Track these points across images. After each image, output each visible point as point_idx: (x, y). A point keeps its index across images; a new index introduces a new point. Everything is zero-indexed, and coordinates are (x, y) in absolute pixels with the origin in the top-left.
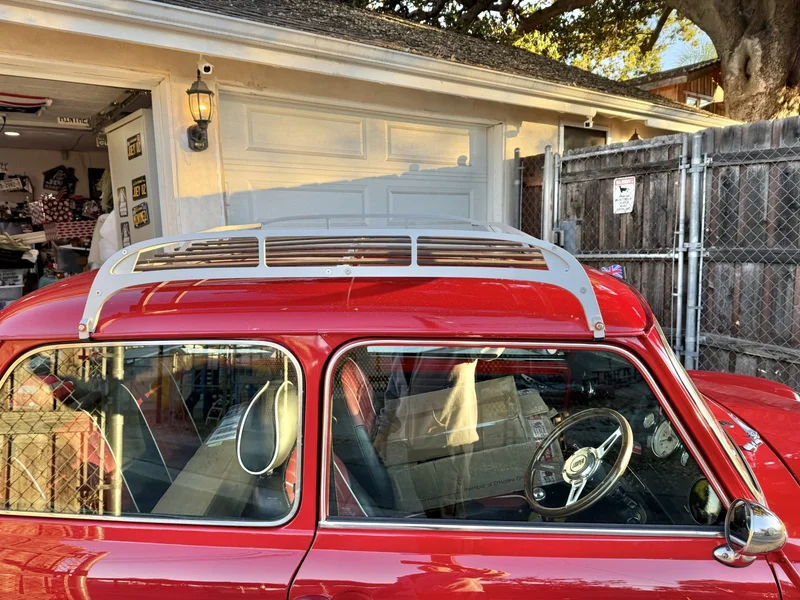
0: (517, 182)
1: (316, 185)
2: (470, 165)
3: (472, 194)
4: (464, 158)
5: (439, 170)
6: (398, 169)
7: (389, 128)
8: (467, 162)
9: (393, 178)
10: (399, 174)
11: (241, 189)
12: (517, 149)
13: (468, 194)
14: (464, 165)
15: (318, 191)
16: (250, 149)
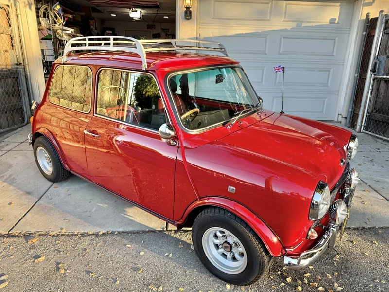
0: (364, 33)
1: (242, 34)
2: (338, 23)
3: (337, 39)
4: (335, 19)
5: (316, 26)
6: (289, 26)
7: (287, 4)
8: (336, 22)
9: (285, 30)
10: (289, 28)
11: (208, 36)
12: (368, 13)
13: (334, 40)
14: (334, 23)
15: (243, 37)
16: (213, 18)
